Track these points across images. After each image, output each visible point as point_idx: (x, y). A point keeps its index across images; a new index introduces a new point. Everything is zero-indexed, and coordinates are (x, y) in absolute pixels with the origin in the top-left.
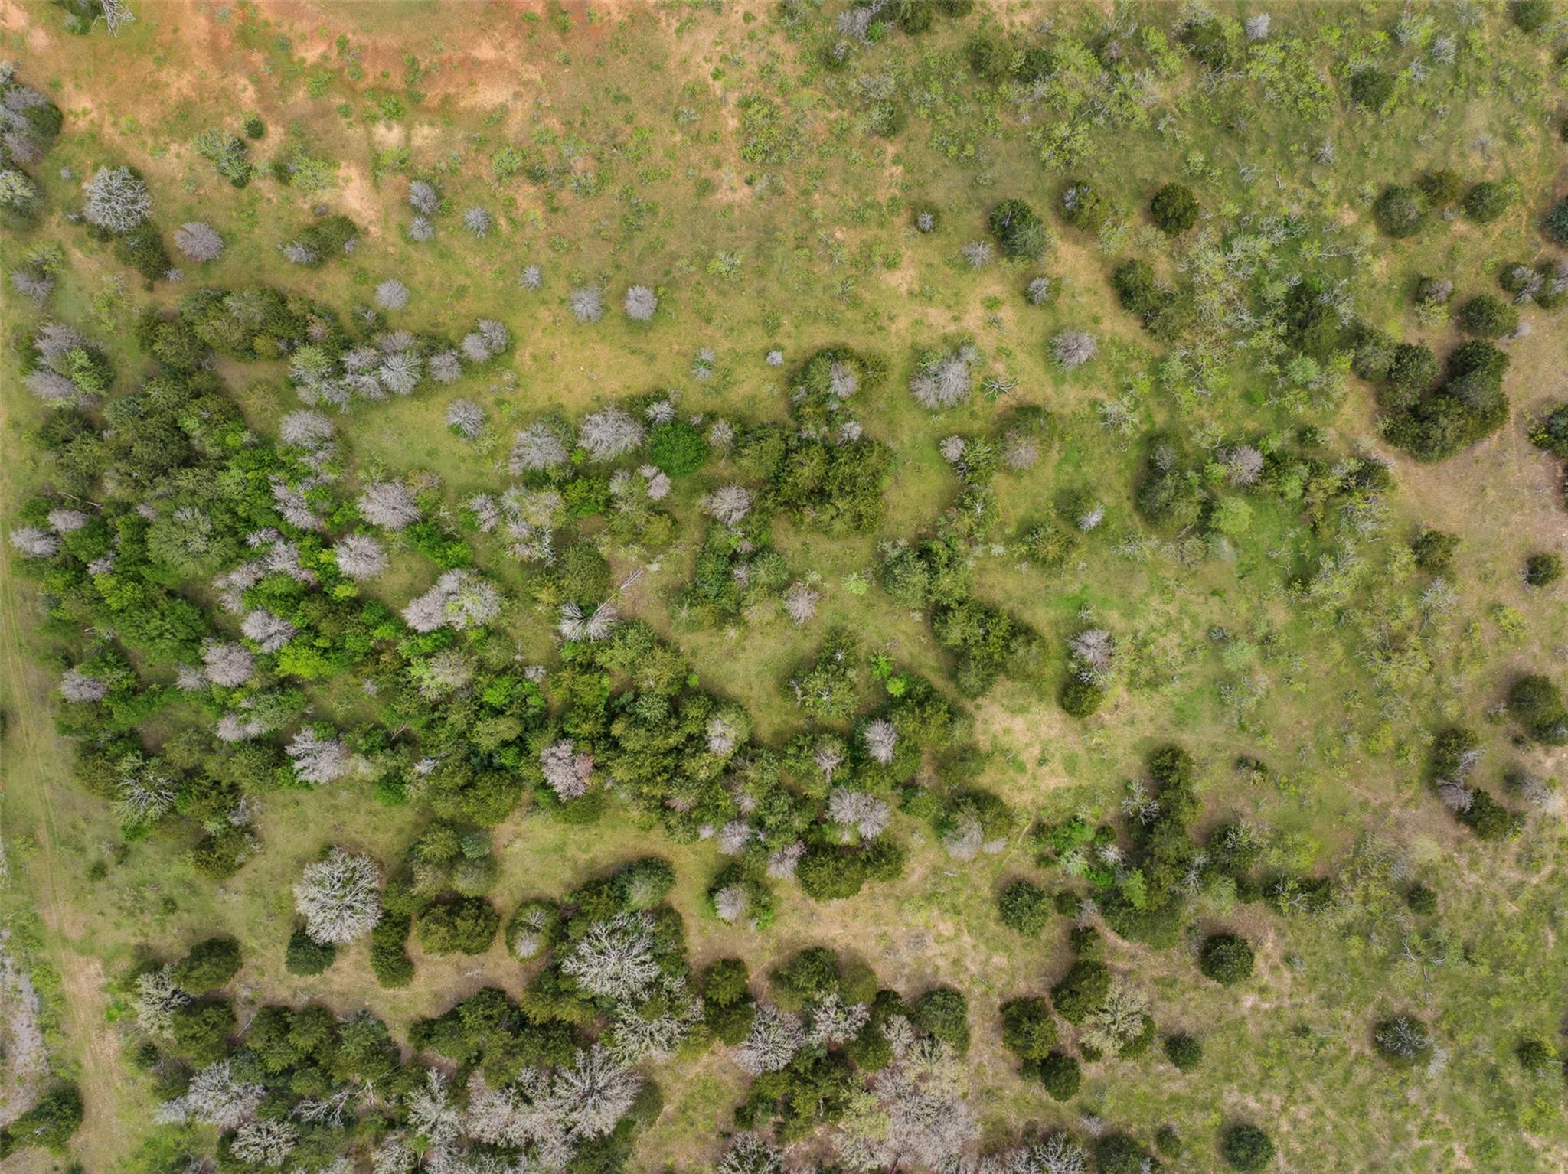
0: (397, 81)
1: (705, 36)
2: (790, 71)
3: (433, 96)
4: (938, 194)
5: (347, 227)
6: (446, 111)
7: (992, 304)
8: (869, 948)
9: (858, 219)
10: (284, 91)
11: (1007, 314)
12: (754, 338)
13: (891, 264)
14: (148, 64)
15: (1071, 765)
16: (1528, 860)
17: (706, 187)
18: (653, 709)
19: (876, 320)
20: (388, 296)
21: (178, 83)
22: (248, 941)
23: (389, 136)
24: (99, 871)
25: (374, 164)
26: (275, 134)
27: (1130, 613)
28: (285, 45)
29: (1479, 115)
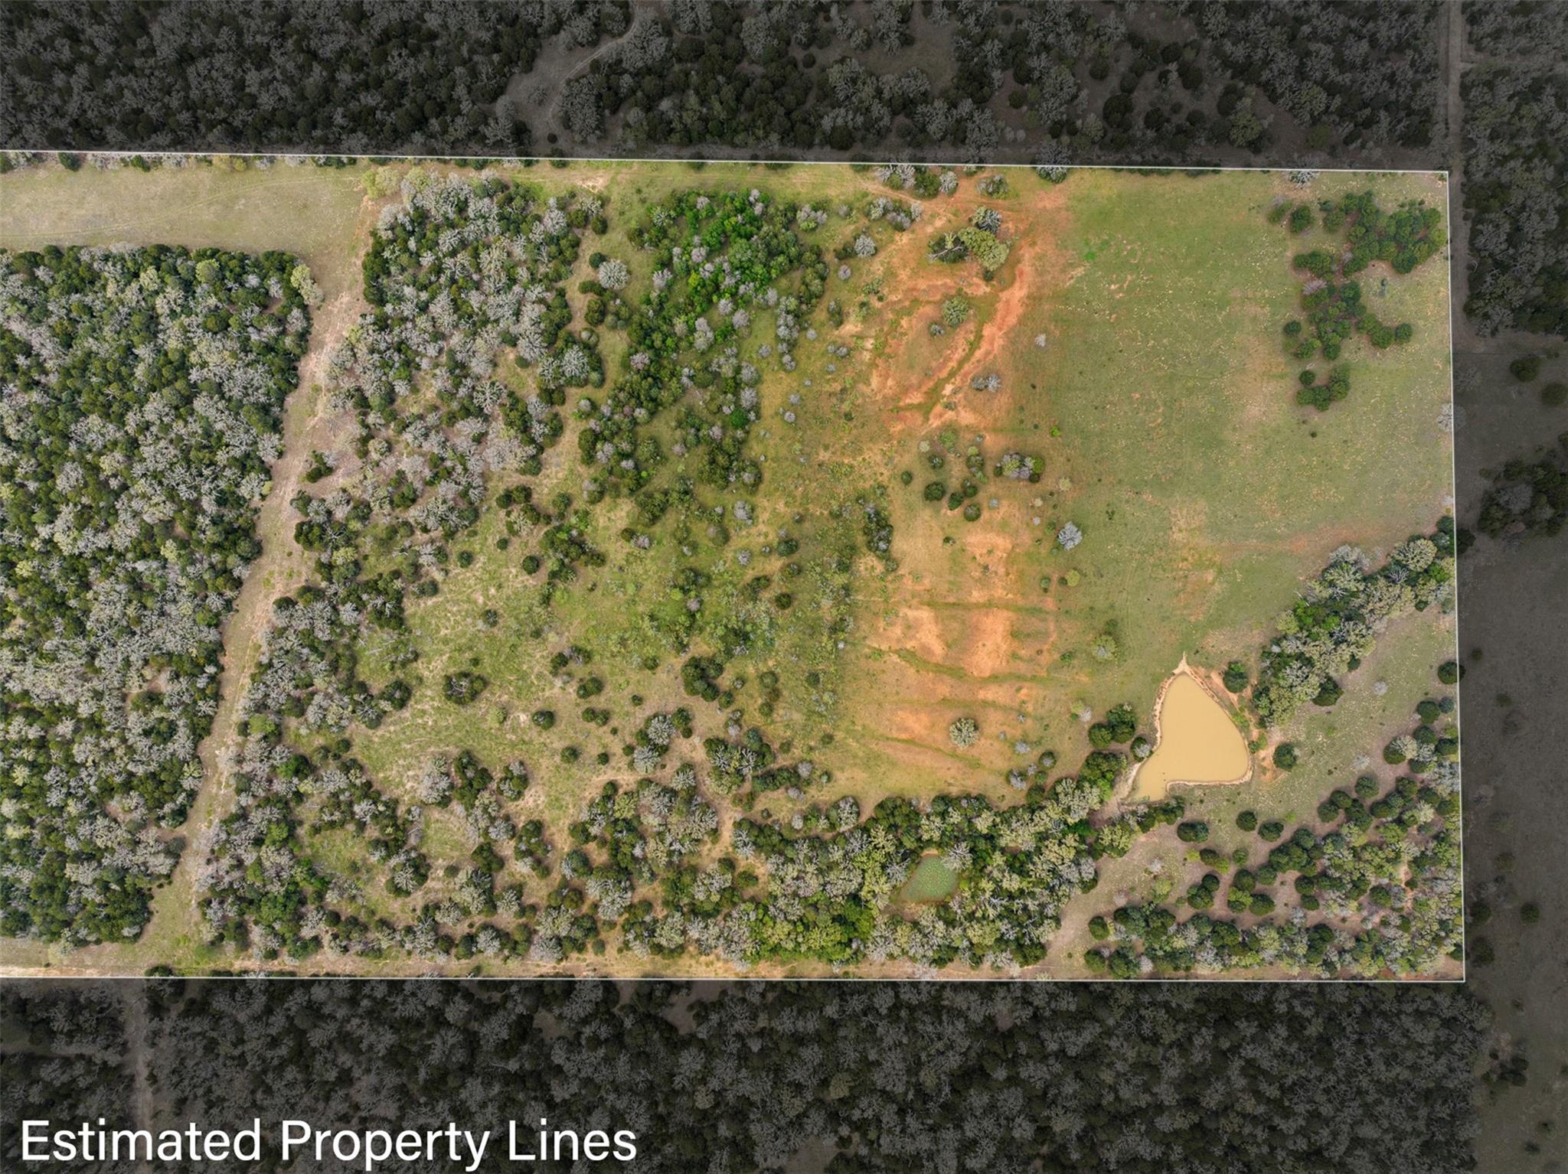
0: (887, 350)
1: (879, 458)
2: (861, 484)
3: (879, 361)
4: (807, 525)
5: (840, 323)
6: (873, 365)
7: (766, 535)
8: (559, 448)
9: (805, 495)
10: (893, 311)
11: (762, 539)
12: (771, 453)
13: (787, 504)
14: (913, 265)
15: (606, 528)
16: (540, 676)
17: (826, 448)
18: (654, 392)
19: (768, 495)
20: (811, 333)
21: (904, 275)
22: (604, 238)
23: (869, 344)
24: (639, 191)
25: (860, 337)
26: (878, 305)
27: (653, 559)
28: (909, 314)
29: (798, 717)
